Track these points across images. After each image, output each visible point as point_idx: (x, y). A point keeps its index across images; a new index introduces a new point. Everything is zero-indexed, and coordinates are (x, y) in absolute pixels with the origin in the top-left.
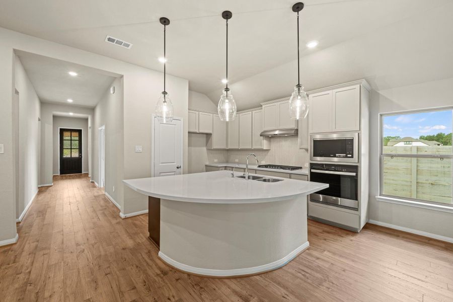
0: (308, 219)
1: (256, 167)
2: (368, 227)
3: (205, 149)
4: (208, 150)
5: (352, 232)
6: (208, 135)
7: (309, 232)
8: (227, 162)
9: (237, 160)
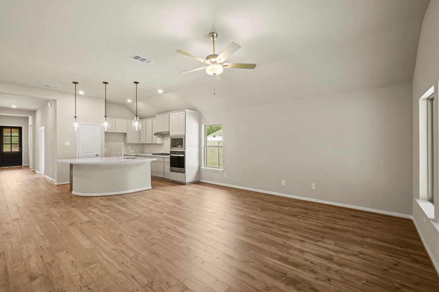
0: (151, 178)
1: (151, 155)
2: (197, 182)
3: (123, 143)
4: (125, 144)
5: (183, 184)
6: (125, 134)
7: (152, 184)
8: (142, 153)
9: (148, 151)
